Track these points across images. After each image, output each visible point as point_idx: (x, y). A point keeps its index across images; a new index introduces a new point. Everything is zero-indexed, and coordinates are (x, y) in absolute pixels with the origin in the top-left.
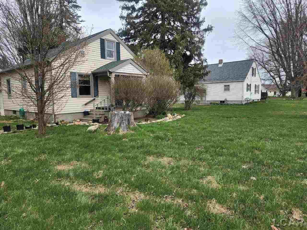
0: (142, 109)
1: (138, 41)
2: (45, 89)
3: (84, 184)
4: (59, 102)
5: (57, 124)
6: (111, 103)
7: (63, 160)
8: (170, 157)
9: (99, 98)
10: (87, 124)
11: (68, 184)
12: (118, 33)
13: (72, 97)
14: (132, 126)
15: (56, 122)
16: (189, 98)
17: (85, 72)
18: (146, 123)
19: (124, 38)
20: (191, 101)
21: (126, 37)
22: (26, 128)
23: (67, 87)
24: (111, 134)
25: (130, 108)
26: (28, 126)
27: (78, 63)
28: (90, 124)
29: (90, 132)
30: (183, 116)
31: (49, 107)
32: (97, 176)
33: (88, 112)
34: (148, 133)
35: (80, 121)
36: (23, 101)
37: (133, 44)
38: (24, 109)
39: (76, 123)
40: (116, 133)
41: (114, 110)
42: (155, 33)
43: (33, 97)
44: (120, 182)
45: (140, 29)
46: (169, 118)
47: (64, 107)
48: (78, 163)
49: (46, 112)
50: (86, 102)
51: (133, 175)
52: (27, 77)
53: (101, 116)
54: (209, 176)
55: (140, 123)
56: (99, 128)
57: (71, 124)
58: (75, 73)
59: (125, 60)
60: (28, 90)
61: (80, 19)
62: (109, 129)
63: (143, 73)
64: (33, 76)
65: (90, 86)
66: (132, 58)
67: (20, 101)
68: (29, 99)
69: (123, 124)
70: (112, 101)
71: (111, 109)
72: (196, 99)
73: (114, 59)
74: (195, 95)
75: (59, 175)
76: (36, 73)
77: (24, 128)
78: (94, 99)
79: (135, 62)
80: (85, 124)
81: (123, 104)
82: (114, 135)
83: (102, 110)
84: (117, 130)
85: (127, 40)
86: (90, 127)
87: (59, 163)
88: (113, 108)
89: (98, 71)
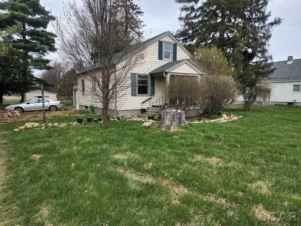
0: (195, 109)
1: (196, 41)
2: (110, 88)
3: (135, 173)
4: (120, 100)
5: (118, 119)
6: (165, 102)
7: (120, 150)
8: (219, 158)
9: (155, 97)
10: (144, 121)
11: (122, 171)
12: (176, 34)
13: (132, 95)
14: (183, 125)
15: (118, 117)
16: (249, 98)
17: (143, 73)
18: (199, 122)
19: (182, 38)
20: (251, 102)
21: (184, 37)
22: (95, 121)
23: (127, 87)
24: (163, 131)
25: (183, 107)
26: (96, 120)
27: (137, 65)
28: (146, 121)
29: (145, 127)
30: (240, 117)
31: (112, 104)
32: (146, 167)
33: (145, 109)
34: (199, 132)
35: (138, 117)
36: (92, 98)
37: (191, 44)
38: (94, 105)
39: (134, 119)
40: (168, 130)
41: (168, 109)
42: (213, 31)
43: (100, 95)
44: (166, 175)
45: (199, 29)
46: (224, 119)
47: (124, 104)
48: (132, 154)
49: (109, 108)
50: (144, 101)
51: (179, 170)
52: (96, 78)
53: (155, 114)
54: (259, 181)
55: (193, 122)
56: (153, 124)
57: (129, 120)
58: (135, 74)
59: (181, 60)
60: (97, 89)
61: (142, 24)
62: (161, 126)
63: (198, 73)
64: (100, 77)
65: (147, 86)
66: (188, 58)
67: (90, 98)
68: (97, 97)
69: (174, 122)
70: (166, 100)
71: (165, 108)
72: (258, 99)
73: (170, 60)
74: (256, 95)
75: (116, 163)
76: (103, 74)
77: (93, 121)
78: (151, 98)
79: (190, 62)
80: (141, 120)
81: (177, 103)
82: (165, 131)
83: (157, 108)
84: (169, 127)
85: (185, 40)
86: (145, 123)
87: (116, 153)
88: (167, 106)
89: (155, 72)
